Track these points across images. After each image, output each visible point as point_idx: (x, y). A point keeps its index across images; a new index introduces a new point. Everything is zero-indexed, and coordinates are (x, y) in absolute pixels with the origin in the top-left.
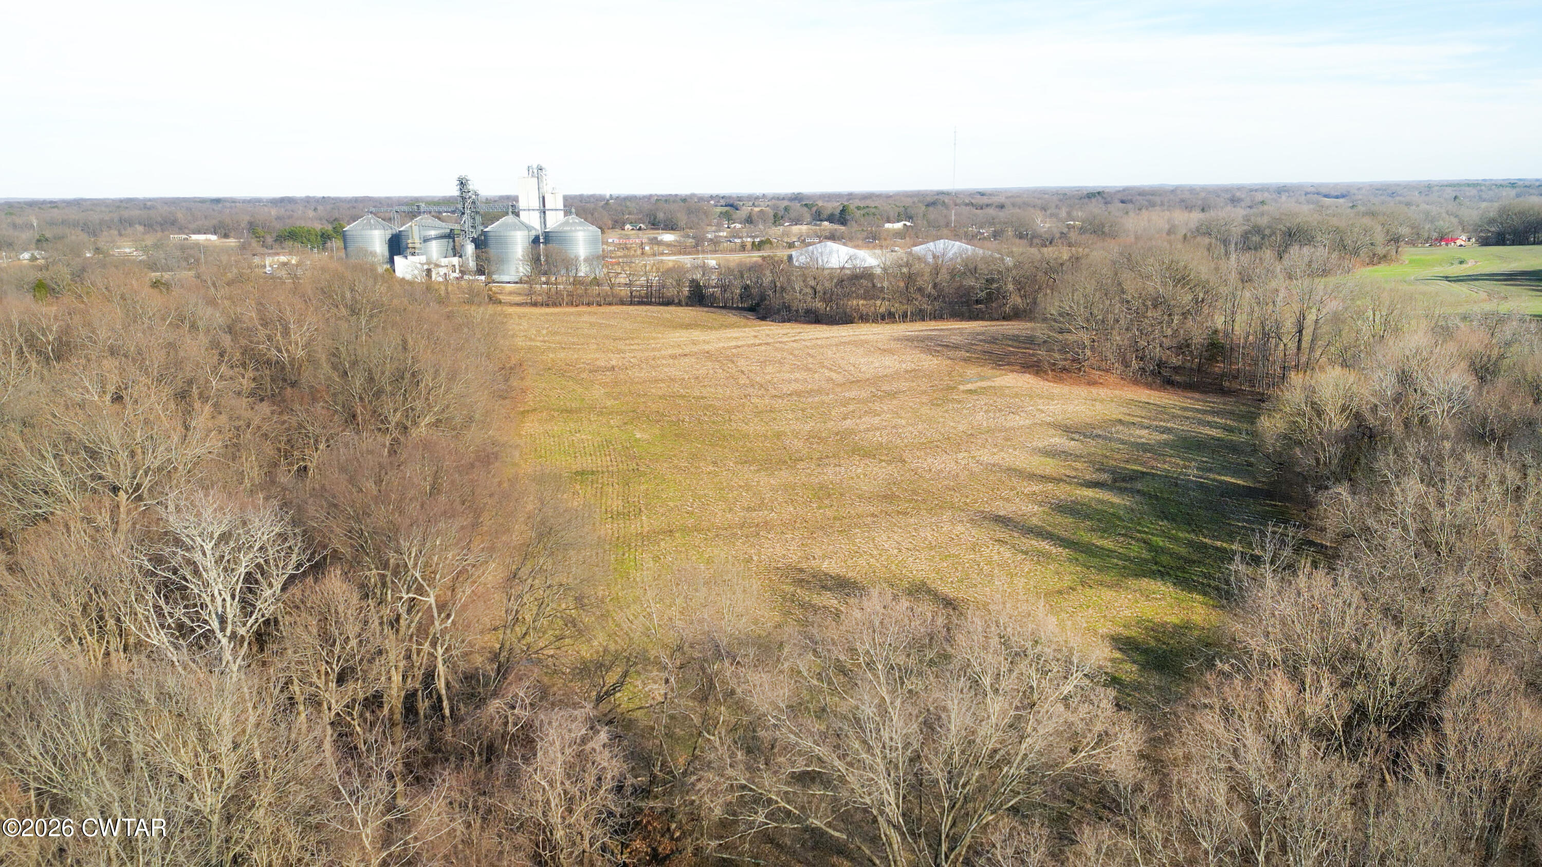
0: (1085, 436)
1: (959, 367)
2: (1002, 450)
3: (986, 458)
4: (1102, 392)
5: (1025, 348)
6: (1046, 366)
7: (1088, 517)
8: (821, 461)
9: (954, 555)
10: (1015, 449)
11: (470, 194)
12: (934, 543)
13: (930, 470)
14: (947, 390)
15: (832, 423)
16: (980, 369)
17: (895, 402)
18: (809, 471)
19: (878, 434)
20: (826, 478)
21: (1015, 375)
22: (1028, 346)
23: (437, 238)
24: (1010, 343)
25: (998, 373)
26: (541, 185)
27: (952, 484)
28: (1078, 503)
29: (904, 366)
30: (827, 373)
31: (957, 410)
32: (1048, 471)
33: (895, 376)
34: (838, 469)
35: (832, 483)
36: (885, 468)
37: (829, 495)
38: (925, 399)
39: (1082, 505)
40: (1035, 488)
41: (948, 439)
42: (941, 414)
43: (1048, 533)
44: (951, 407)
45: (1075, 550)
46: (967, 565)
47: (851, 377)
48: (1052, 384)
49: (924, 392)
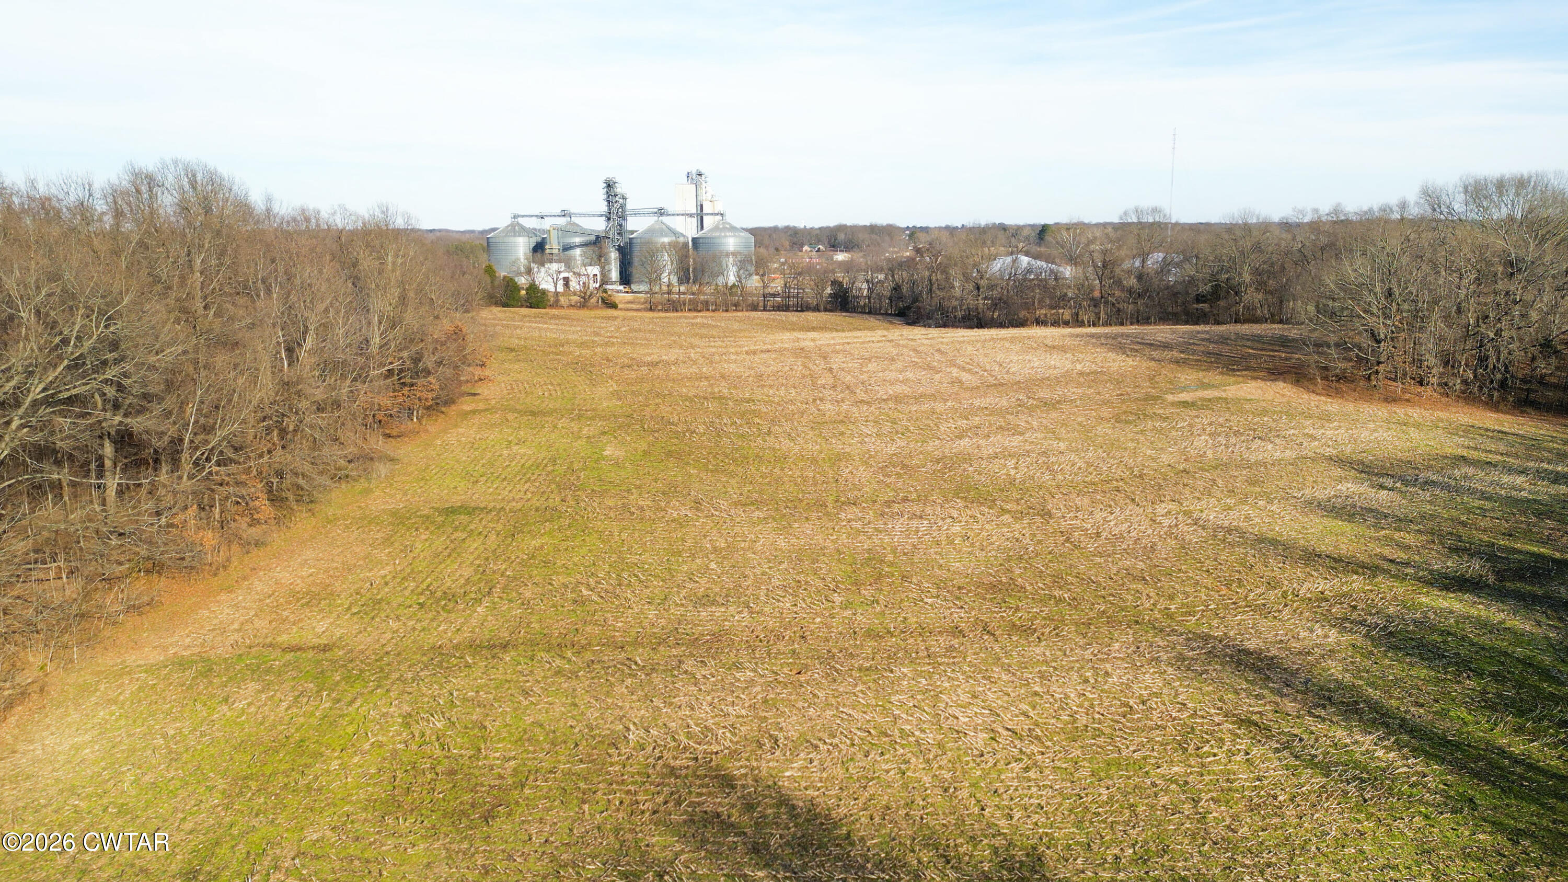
0: (1406, 483)
1: (1167, 371)
2: (1244, 501)
3: (1212, 514)
4: (1415, 413)
5: (1273, 351)
6: (1313, 371)
7: (1463, 665)
8: (886, 510)
9: (1130, 764)
10: (1270, 502)
11: (617, 198)
12: (1083, 720)
13: (1098, 535)
14: (1145, 400)
15: (937, 442)
16: (1201, 374)
17: (1054, 415)
18: (858, 525)
19: (1011, 463)
20: (887, 539)
21: (1260, 383)
22: (1277, 348)
23: (581, 245)
24: (1249, 343)
25: (1232, 379)
26: (699, 192)
27: (1141, 565)
28: (1433, 629)
29: (1079, 367)
30: (955, 372)
31: (1160, 431)
32: (1345, 548)
33: (1066, 378)
34: (915, 523)
35: (894, 550)
36: (1008, 525)
37: (880, 577)
38: (1106, 412)
39: (1442, 633)
40: (1322, 585)
41: (1141, 476)
42: (1130, 436)
43: (1375, 707)
44: (1149, 427)
45: (1459, 767)
46: (1164, 800)
47: (991, 379)
48: (1323, 398)
49: (1105, 403)
